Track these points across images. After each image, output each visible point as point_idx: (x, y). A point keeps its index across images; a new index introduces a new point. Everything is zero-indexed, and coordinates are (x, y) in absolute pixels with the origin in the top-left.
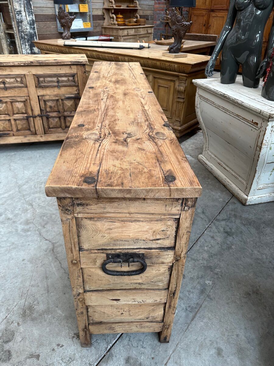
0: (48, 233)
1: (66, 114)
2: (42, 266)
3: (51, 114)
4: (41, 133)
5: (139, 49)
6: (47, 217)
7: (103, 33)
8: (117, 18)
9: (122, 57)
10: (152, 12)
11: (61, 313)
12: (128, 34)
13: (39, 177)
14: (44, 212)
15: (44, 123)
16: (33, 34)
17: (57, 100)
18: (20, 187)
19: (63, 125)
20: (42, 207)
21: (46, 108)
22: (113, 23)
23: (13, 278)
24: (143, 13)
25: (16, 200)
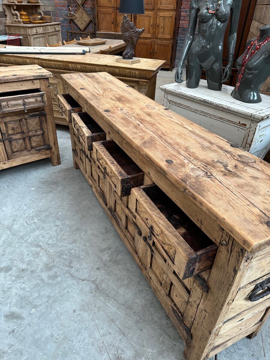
0: (79, 272)
1: (31, 134)
2: (98, 310)
3: (14, 137)
4: (4, 160)
5: (82, 54)
6: (66, 255)
7: (8, 31)
8: (21, 15)
9: (73, 65)
10: (53, 8)
11: (151, 351)
12: (37, 33)
13: (25, 211)
14: (59, 251)
15: (7, 148)
17: (20, 120)
18: (9, 228)
19: (29, 146)
20: (53, 245)
21: (7, 131)
22: (17, 20)
23: (78, 335)
24: (44, 9)
25: (17, 246)
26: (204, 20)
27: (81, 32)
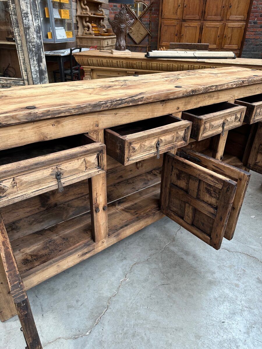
7: (78, 44)
8: (92, 27)
12: (108, 45)
16: (40, 46)
22: (88, 32)
27: (137, 45)
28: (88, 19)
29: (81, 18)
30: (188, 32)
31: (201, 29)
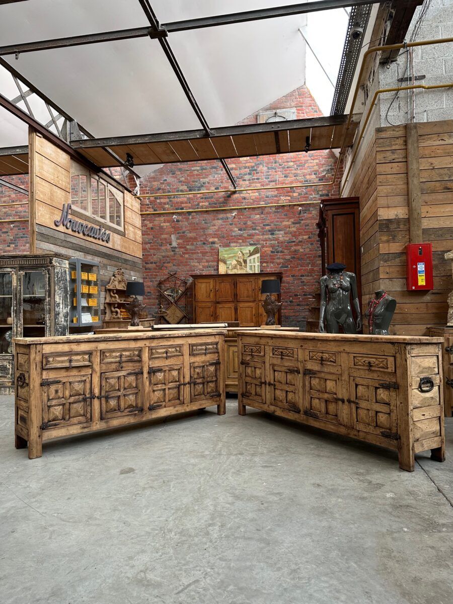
1: (208, 379)
3: (197, 381)
4: (188, 402)
15: (192, 391)
17: (203, 366)
19: (206, 391)
21: (194, 375)
22: (116, 317)
26: (333, 291)
28: (116, 306)
29: (110, 304)
30: (223, 313)
31: (236, 309)
